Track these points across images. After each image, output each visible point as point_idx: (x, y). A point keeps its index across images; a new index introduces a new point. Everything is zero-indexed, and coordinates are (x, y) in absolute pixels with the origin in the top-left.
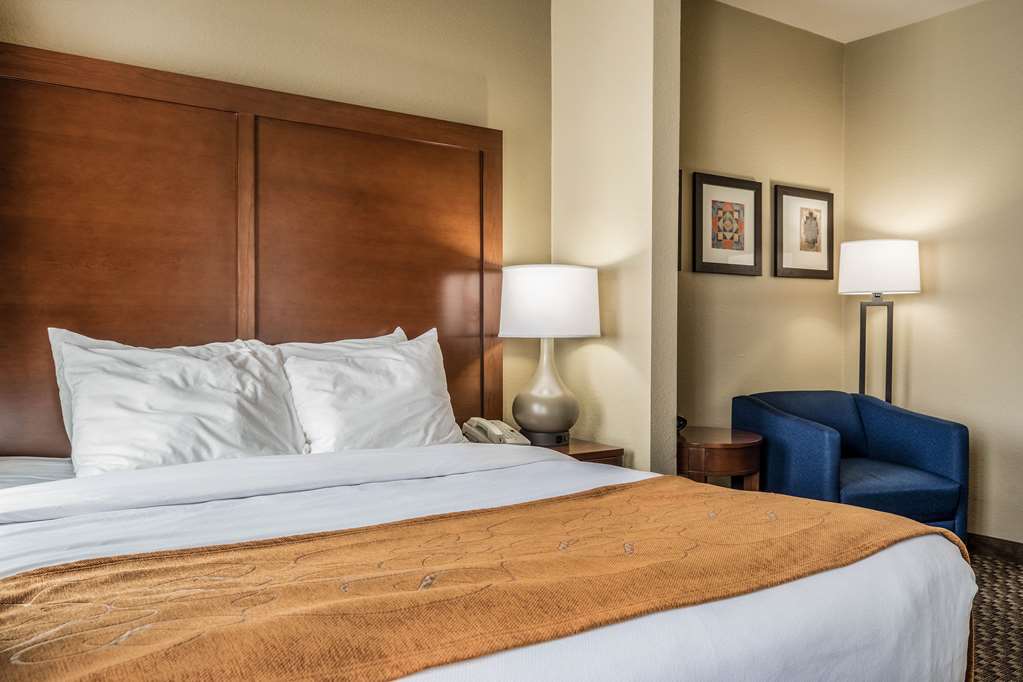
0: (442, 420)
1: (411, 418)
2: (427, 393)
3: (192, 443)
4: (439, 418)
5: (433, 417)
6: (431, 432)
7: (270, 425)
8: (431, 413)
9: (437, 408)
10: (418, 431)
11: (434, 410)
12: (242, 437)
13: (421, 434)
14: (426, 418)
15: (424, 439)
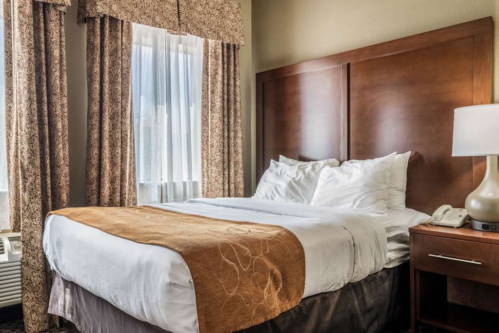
0: (365, 199)
1: (349, 195)
2: (361, 184)
3: (271, 193)
4: (363, 197)
5: (360, 196)
6: (357, 203)
7: (300, 191)
8: (358, 195)
9: (364, 192)
10: (350, 202)
11: (361, 193)
12: (286, 194)
13: (352, 203)
14: (356, 196)
15: (353, 206)
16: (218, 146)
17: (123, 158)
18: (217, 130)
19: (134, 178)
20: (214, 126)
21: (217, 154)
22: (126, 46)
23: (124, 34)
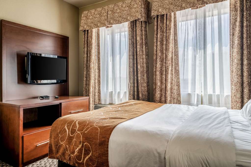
16: (236, 71)
17: (166, 80)
18: (235, 60)
19: (179, 90)
20: (234, 58)
21: (235, 77)
22: (168, 25)
23: (167, 20)
